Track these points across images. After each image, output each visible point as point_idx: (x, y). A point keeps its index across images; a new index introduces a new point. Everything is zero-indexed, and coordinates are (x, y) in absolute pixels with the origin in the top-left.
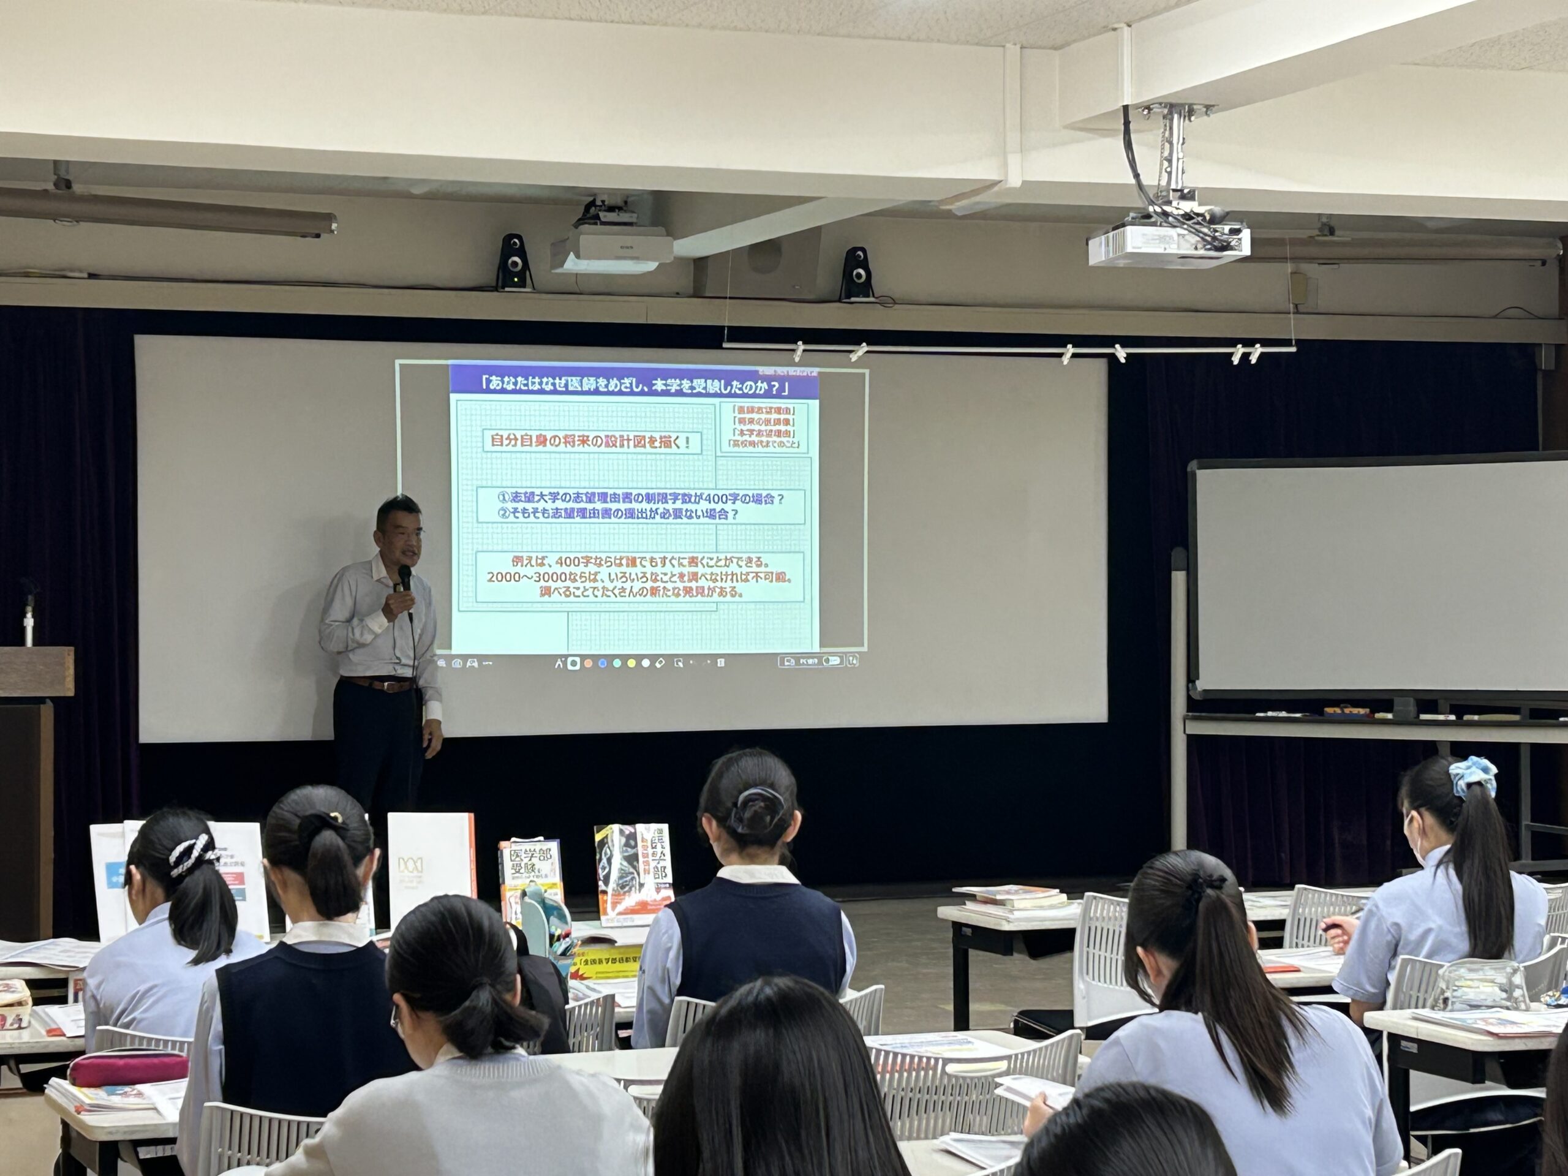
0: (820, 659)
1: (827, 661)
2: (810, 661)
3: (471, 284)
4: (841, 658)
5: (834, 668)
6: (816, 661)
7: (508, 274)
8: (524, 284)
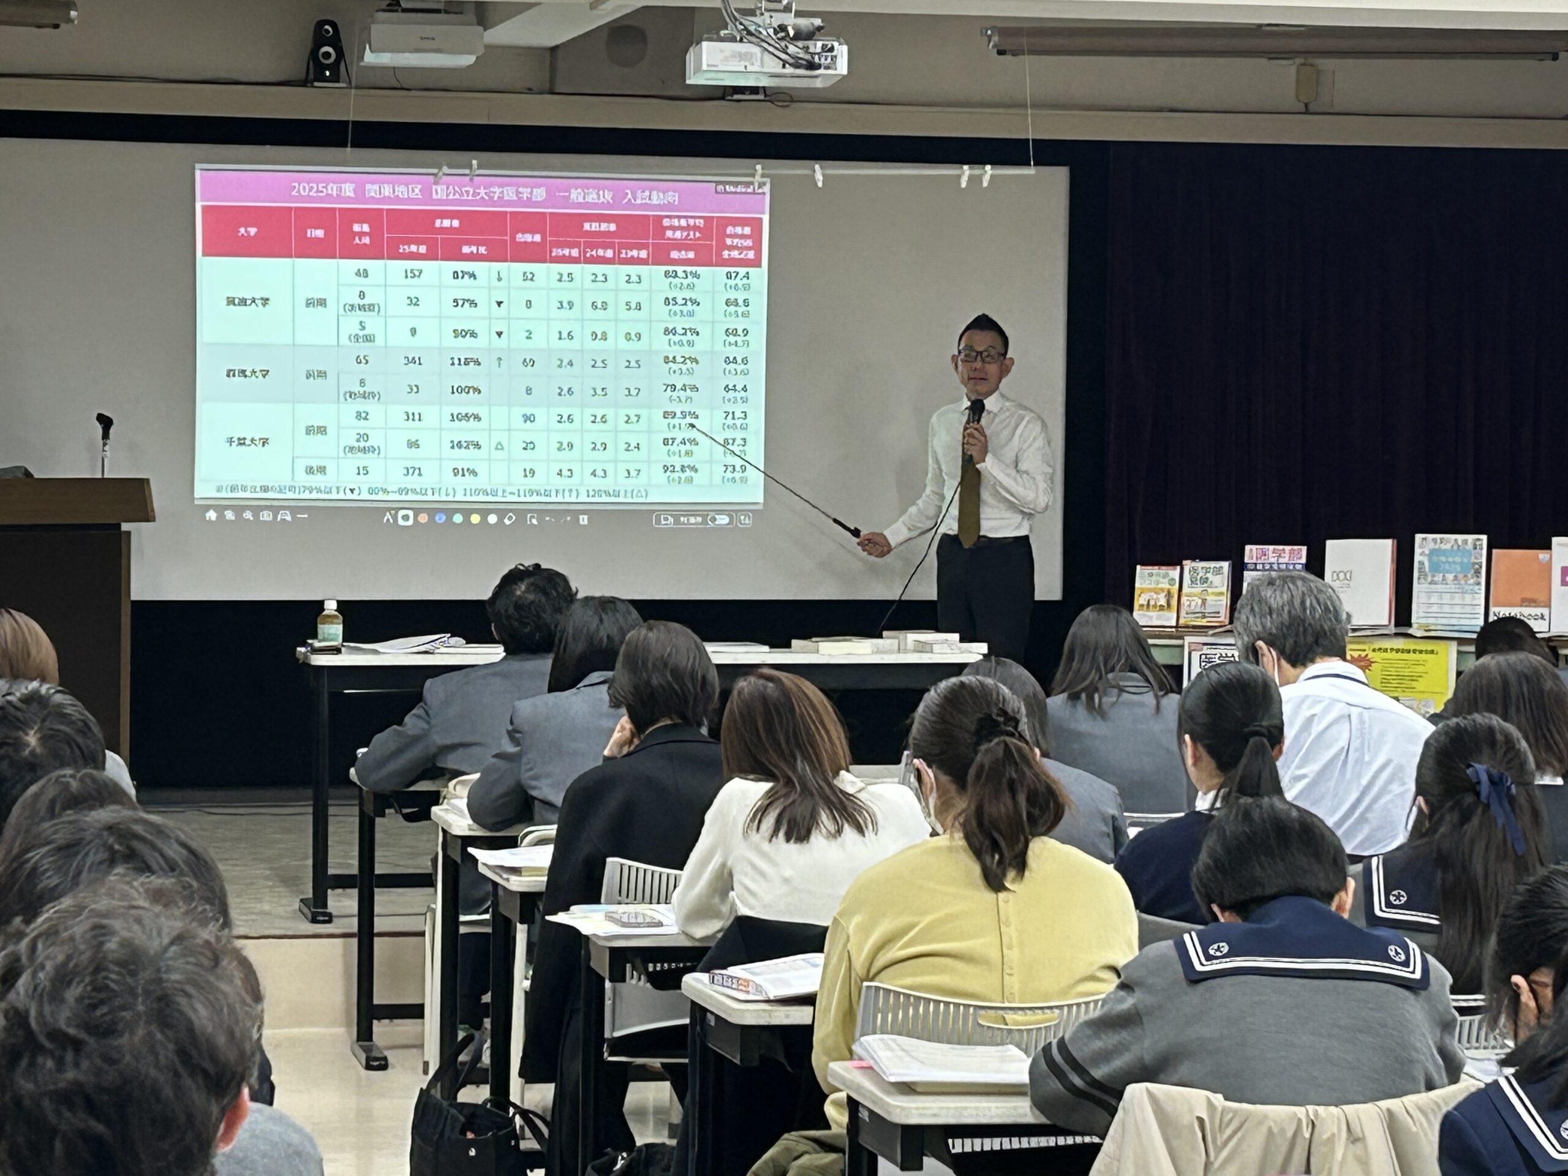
0: (705, 517)
1: (714, 520)
2: (692, 520)
4: (731, 517)
5: (721, 528)
6: (699, 519)
7: (320, 68)
8: (335, 78)
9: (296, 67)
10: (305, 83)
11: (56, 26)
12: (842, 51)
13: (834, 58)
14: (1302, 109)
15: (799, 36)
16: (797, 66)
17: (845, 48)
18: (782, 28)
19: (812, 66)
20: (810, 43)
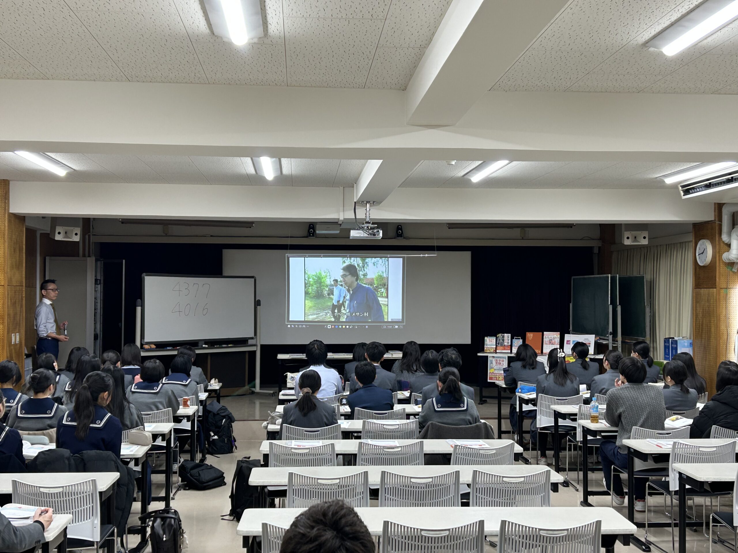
0: (393, 326)
1: (395, 327)
2: (390, 327)
3: (301, 236)
4: (398, 326)
5: (396, 329)
7: (310, 234)
8: (313, 236)
9: (305, 233)
10: (307, 237)
11: (250, 227)
12: (381, 232)
13: (379, 233)
14: (521, 238)
15: (372, 228)
16: (371, 235)
17: (382, 231)
18: (368, 227)
19: (374, 235)
20: (374, 230)
